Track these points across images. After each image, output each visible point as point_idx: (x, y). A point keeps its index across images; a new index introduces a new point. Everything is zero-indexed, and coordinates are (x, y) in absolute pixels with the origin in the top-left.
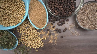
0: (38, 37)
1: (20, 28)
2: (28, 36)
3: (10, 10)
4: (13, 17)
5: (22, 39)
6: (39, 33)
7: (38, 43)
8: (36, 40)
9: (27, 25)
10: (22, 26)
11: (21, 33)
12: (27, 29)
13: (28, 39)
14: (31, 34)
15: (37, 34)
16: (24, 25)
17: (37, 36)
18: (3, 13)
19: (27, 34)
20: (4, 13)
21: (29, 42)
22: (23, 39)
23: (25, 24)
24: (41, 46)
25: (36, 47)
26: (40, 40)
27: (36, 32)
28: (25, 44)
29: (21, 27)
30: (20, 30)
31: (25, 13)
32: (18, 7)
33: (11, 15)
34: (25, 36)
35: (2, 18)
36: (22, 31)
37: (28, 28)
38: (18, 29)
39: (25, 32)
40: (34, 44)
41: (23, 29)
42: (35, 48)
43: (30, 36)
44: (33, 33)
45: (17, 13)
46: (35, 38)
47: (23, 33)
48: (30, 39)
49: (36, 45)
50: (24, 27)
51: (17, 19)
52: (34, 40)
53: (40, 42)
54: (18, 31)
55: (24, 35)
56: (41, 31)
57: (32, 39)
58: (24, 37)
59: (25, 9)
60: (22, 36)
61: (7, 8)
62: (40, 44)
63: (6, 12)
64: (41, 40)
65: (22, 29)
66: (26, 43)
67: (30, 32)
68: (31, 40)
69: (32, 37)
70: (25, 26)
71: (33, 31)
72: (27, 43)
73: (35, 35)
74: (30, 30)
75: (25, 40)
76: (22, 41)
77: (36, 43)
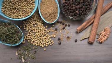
0: (47, 34)
1: (27, 26)
2: (35, 33)
3: (19, 5)
4: (22, 11)
5: (28, 37)
6: (48, 30)
7: (46, 40)
8: (44, 38)
9: (35, 22)
10: (30, 23)
11: (27, 30)
12: (35, 27)
13: (35, 37)
14: (38, 31)
15: (45, 32)
16: (31, 23)
17: (45, 34)
18: (12, 7)
19: (35, 31)
20: (14, 7)
21: (36, 39)
22: (30, 37)
23: (33, 22)
24: (50, 44)
25: (45, 45)
26: (48, 38)
27: (44, 29)
28: (32, 42)
29: (28, 24)
30: (27, 27)
31: (34, 7)
32: (28, 2)
33: (20, 9)
34: (32, 33)
35: (11, 12)
36: (29, 28)
37: (35, 25)
38: (24, 27)
39: (32, 29)
40: (42, 42)
41: (31, 26)
42: (43, 46)
43: (38, 33)
44: (41, 30)
45: (27, 7)
46: (43, 36)
47: (30, 30)
48: (38, 36)
49: (44, 43)
50: (31, 25)
51: (26, 12)
52: (42, 37)
53: (49, 40)
54: (25, 28)
55: (30, 33)
56: (51, 29)
57: (40, 36)
58: (30, 35)
59: (34, 3)
60: (29, 33)
61: (16, 3)
62: (49, 42)
63: (16, 6)
64: (50, 38)
65: (29, 26)
66: (32, 40)
67: (38, 29)
68: (39, 38)
69: (39, 34)
70: (33, 24)
71: (41, 29)
72: (34, 40)
73: (44, 32)
74: (38, 27)
75: (32, 37)
76: (28, 39)
77: (44, 41)
